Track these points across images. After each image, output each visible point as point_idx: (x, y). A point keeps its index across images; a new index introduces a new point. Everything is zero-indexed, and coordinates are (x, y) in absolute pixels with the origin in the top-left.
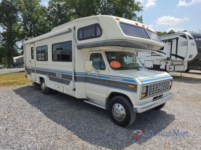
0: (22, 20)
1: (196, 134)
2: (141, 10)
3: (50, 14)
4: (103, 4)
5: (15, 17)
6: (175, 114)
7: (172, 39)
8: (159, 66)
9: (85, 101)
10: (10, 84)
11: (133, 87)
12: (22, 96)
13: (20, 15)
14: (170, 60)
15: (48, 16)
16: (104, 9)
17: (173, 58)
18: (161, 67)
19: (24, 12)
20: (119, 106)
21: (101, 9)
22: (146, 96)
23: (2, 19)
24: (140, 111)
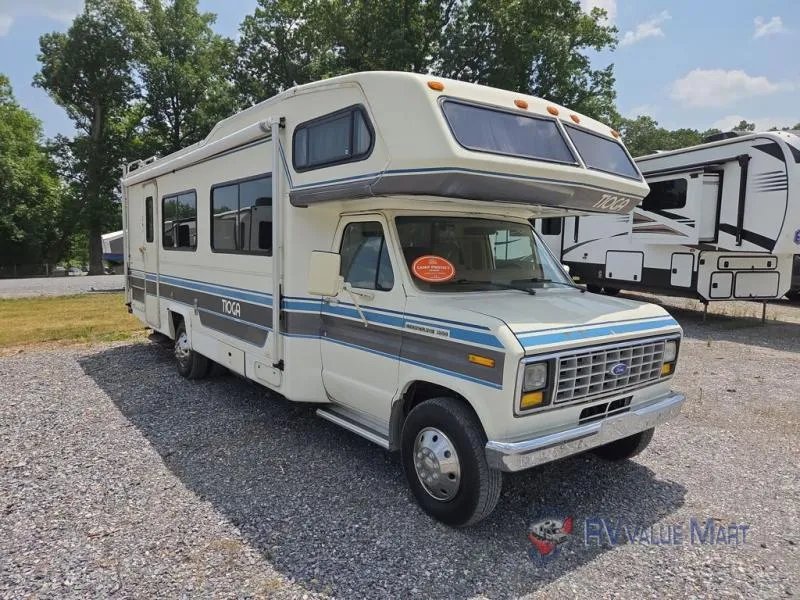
0: (145, 92)
1: (761, 574)
2: (609, 40)
3: (249, 66)
4: (452, 20)
5: (119, 83)
6: (688, 482)
7: (722, 162)
8: (666, 274)
9: (320, 412)
10: (76, 335)
11: (488, 362)
12: (103, 383)
13: (137, 75)
14: (713, 249)
15: (240, 76)
16: (457, 41)
17: (727, 240)
18: (675, 281)
19: (153, 61)
20: (435, 439)
21: (443, 42)
22: (546, 401)
23: (73, 91)
24: (513, 465)
